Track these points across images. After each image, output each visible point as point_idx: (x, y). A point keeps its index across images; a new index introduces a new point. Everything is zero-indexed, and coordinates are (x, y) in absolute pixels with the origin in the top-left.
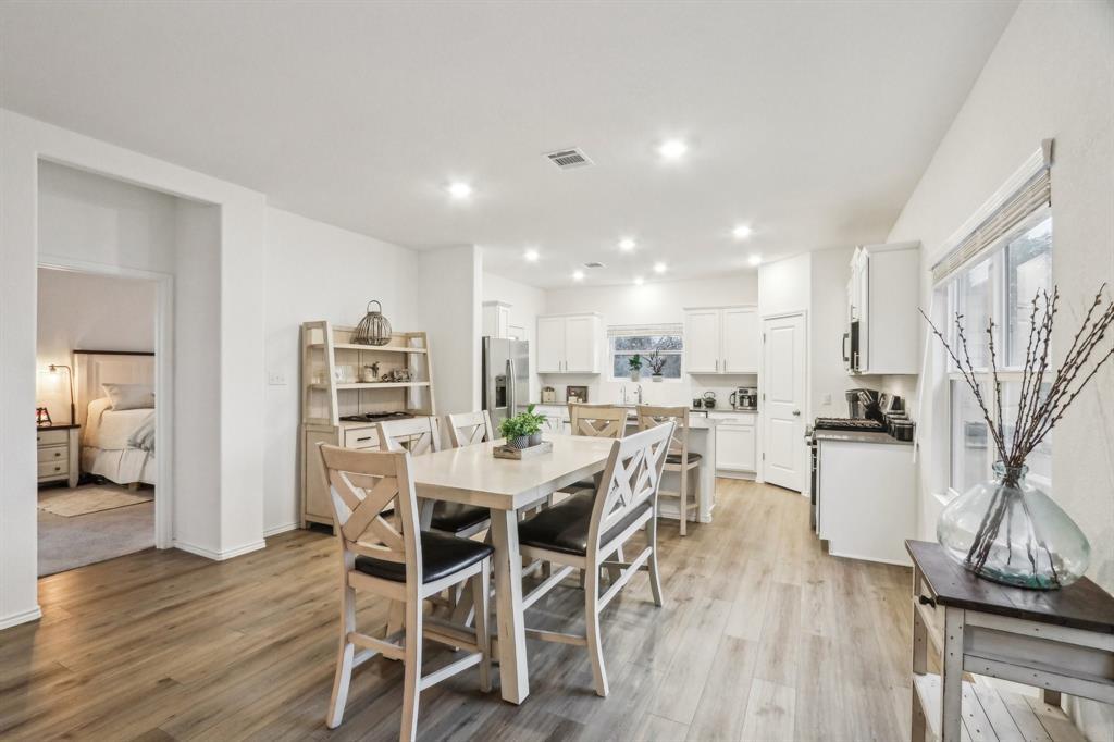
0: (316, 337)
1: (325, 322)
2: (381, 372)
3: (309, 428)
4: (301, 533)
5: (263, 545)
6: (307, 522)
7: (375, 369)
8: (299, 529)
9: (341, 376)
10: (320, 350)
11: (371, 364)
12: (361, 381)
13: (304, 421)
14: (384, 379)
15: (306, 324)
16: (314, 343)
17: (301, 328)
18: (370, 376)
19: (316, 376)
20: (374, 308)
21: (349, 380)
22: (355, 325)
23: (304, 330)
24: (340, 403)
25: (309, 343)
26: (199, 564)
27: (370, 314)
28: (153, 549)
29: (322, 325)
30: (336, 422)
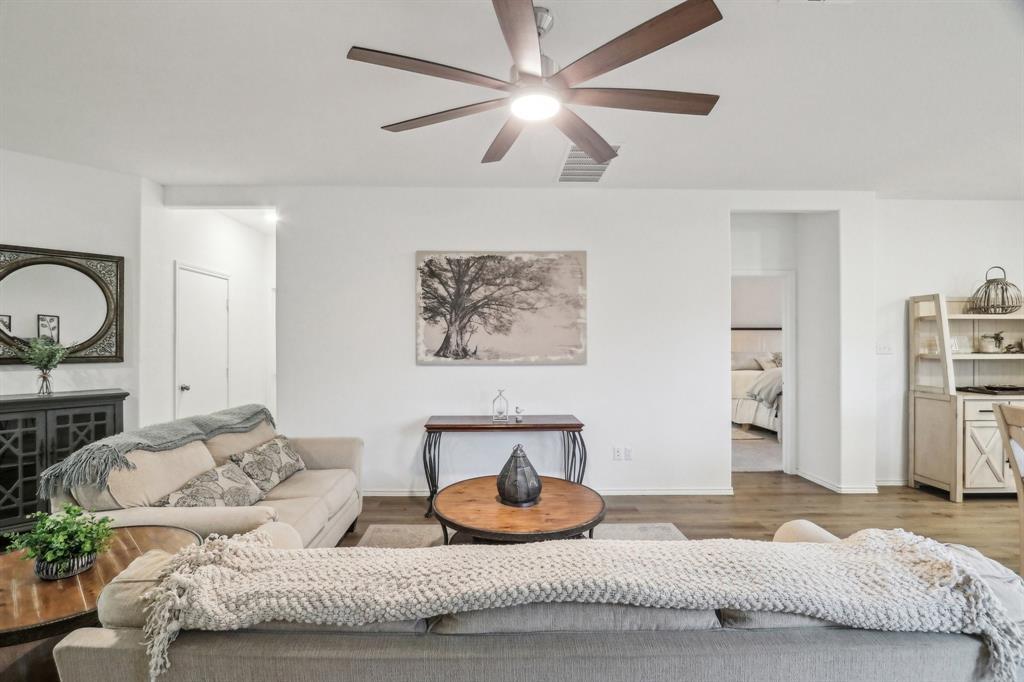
0: (925, 310)
1: (938, 295)
2: (1005, 343)
3: (918, 394)
4: (909, 490)
5: (876, 491)
6: (916, 482)
7: (998, 339)
8: (907, 486)
9: (955, 347)
10: (933, 321)
11: (992, 334)
12: (978, 352)
13: (912, 388)
14: (1009, 350)
15: (914, 298)
16: (922, 315)
17: (908, 304)
18: (991, 346)
19: (924, 347)
20: (996, 274)
21: (963, 350)
22: (970, 294)
23: (910, 305)
24: (957, 374)
25: (916, 315)
26: (824, 491)
27: (990, 282)
28: (782, 472)
29: (935, 298)
30: (953, 392)
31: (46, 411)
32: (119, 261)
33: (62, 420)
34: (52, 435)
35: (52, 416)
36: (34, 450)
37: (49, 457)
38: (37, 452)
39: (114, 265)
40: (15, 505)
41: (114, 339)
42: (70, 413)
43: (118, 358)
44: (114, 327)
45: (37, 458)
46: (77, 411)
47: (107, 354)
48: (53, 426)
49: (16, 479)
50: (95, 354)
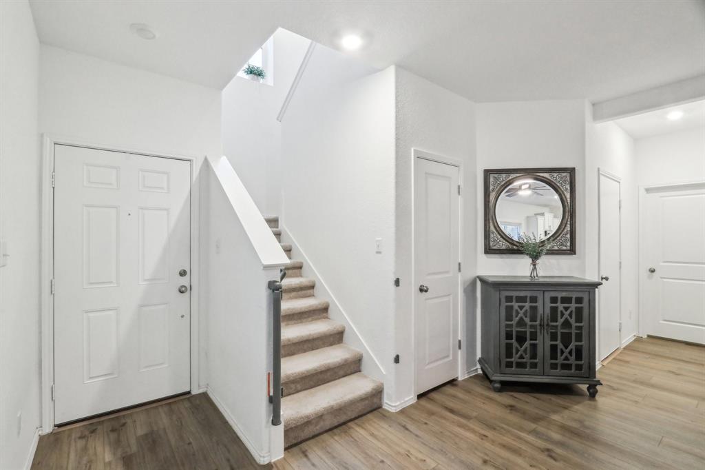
31: (544, 291)
32: (572, 171)
33: (554, 300)
34: (548, 311)
35: (548, 296)
36: (536, 321)
37: (546, 328)
38: (538, 323)
39: (568, 175)
40: (524, 360)
41: (568, 236)
42: (560, 295)
43: (572, 251)
44: (569, 226)
45: (538, 327)
46: (564, 294)
47: (564, 248)
48: (549, 305)
49: (526, 340)
50: (556, 248)
